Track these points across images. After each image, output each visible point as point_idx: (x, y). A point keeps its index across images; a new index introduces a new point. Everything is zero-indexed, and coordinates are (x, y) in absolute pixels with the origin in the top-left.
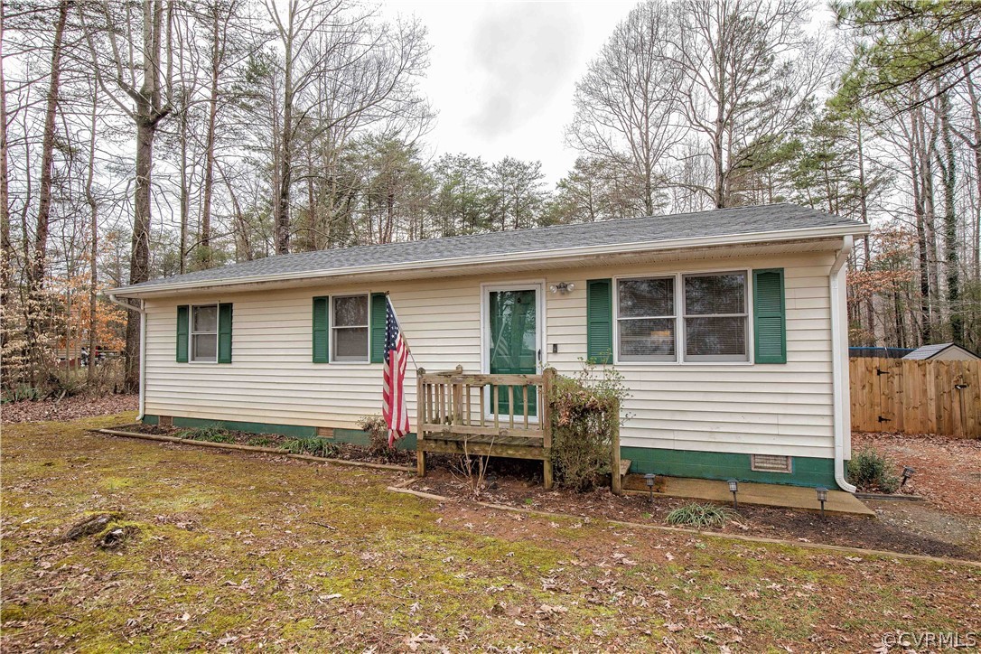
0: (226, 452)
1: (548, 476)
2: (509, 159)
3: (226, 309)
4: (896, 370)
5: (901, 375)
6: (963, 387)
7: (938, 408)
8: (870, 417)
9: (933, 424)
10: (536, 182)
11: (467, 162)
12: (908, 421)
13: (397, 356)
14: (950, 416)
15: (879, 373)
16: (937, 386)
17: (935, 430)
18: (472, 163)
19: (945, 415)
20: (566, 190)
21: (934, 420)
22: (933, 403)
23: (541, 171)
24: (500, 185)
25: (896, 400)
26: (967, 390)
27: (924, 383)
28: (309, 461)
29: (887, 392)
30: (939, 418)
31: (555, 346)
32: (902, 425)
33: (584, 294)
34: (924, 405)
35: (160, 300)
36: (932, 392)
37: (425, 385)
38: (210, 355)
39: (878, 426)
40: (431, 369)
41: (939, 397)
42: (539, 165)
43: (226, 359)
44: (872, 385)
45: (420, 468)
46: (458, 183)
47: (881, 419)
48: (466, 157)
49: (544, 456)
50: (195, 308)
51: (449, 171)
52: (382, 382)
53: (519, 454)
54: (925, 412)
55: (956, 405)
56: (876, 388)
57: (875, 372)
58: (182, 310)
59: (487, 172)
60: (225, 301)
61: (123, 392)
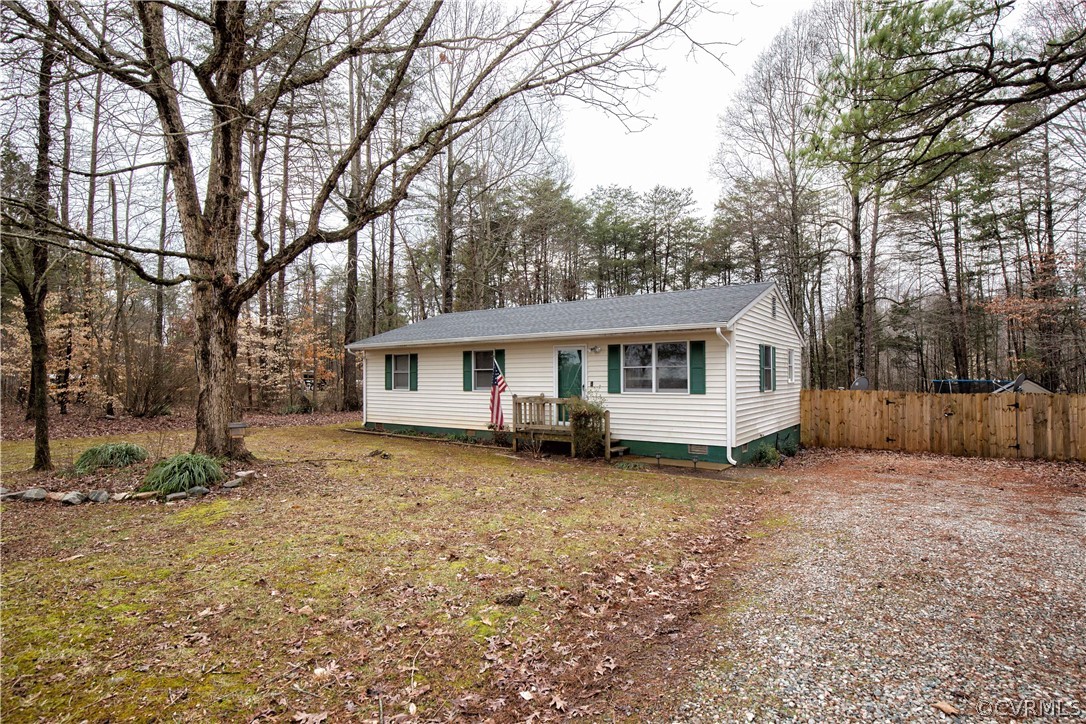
0: (418, 440)
1: (573, 451)
2: (660, 187)
3: (414, 358)
4: (901, 400)
5: (904, 404)
6: (949, 414)
7: (932, 431)
8: (880, 440)
9: (927, 444)
10: (687, 208)
11: (618, 192)
12: (909, 440)
13: (498, 389)
14: (940, 438)
15: (888, 403)
16: (932, 414)
17: (929, 448)
18: (623, 193)
19: (936, 436)
20: (725, 211)
21: (928, 441)
22: (928, 427)
23: (693, 197)
24: (651, 214)
25: (900, 425)
26: (954, 417)
27: (922, 412)
28: (460, 445)
29: (894, 418)
30: (932, 439)
31: (592, 383)
32: (904, 444)
33: (606, 353)
34: (921, 429)
35: (374, 351)
36: (927, 419)
37: (517, 404)
38: (405, 385)
39: (886, 445)
40: (520, 395)
41: (933, 422)
42: (690, 192)
43: (414, 388)
44: (882, 412)
45: (514, 447)
46: (611, 213)
47: (888, 440)
48: (617, 188)
49: (571, 440)
50: (396, 357)
51: (601, 203)
52: (489, 402)
53: (560, 439)
54: (921, 435)
55: (945, 429)
56: (885, 415)
57: (885, 402)
58: (388, 358)
59: (638, 200)
60: (413, 352)
61: (343, 410)
